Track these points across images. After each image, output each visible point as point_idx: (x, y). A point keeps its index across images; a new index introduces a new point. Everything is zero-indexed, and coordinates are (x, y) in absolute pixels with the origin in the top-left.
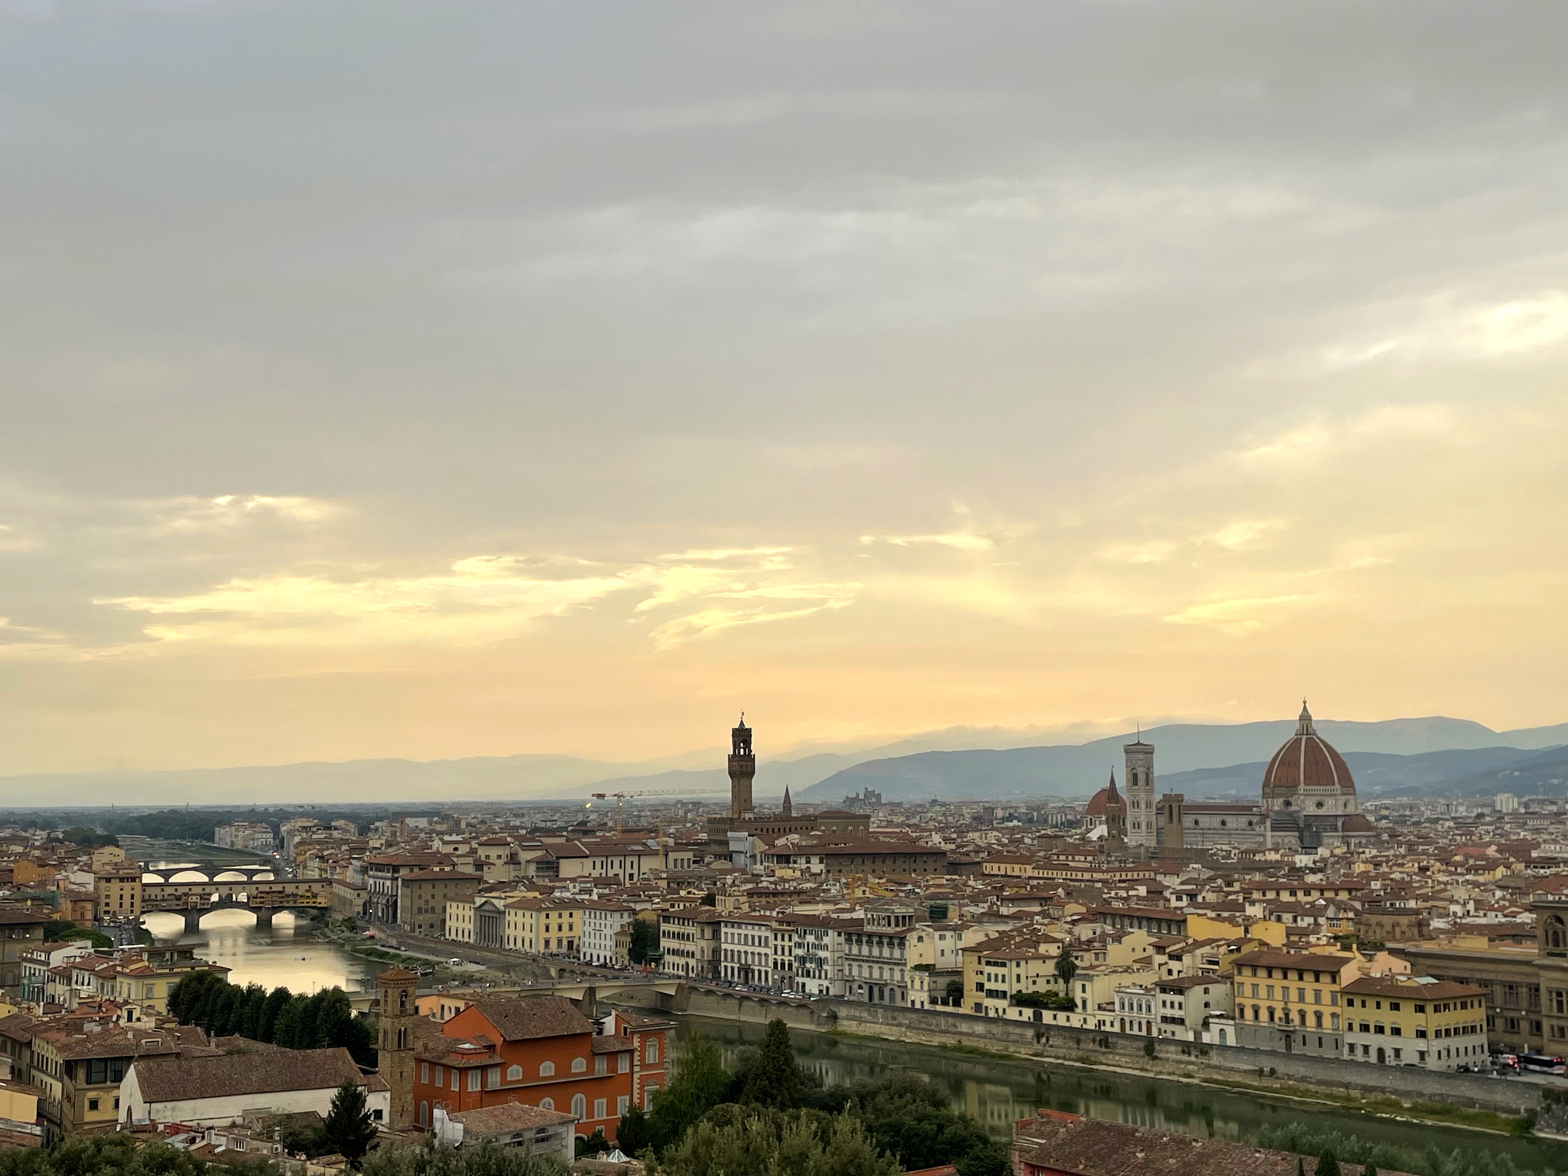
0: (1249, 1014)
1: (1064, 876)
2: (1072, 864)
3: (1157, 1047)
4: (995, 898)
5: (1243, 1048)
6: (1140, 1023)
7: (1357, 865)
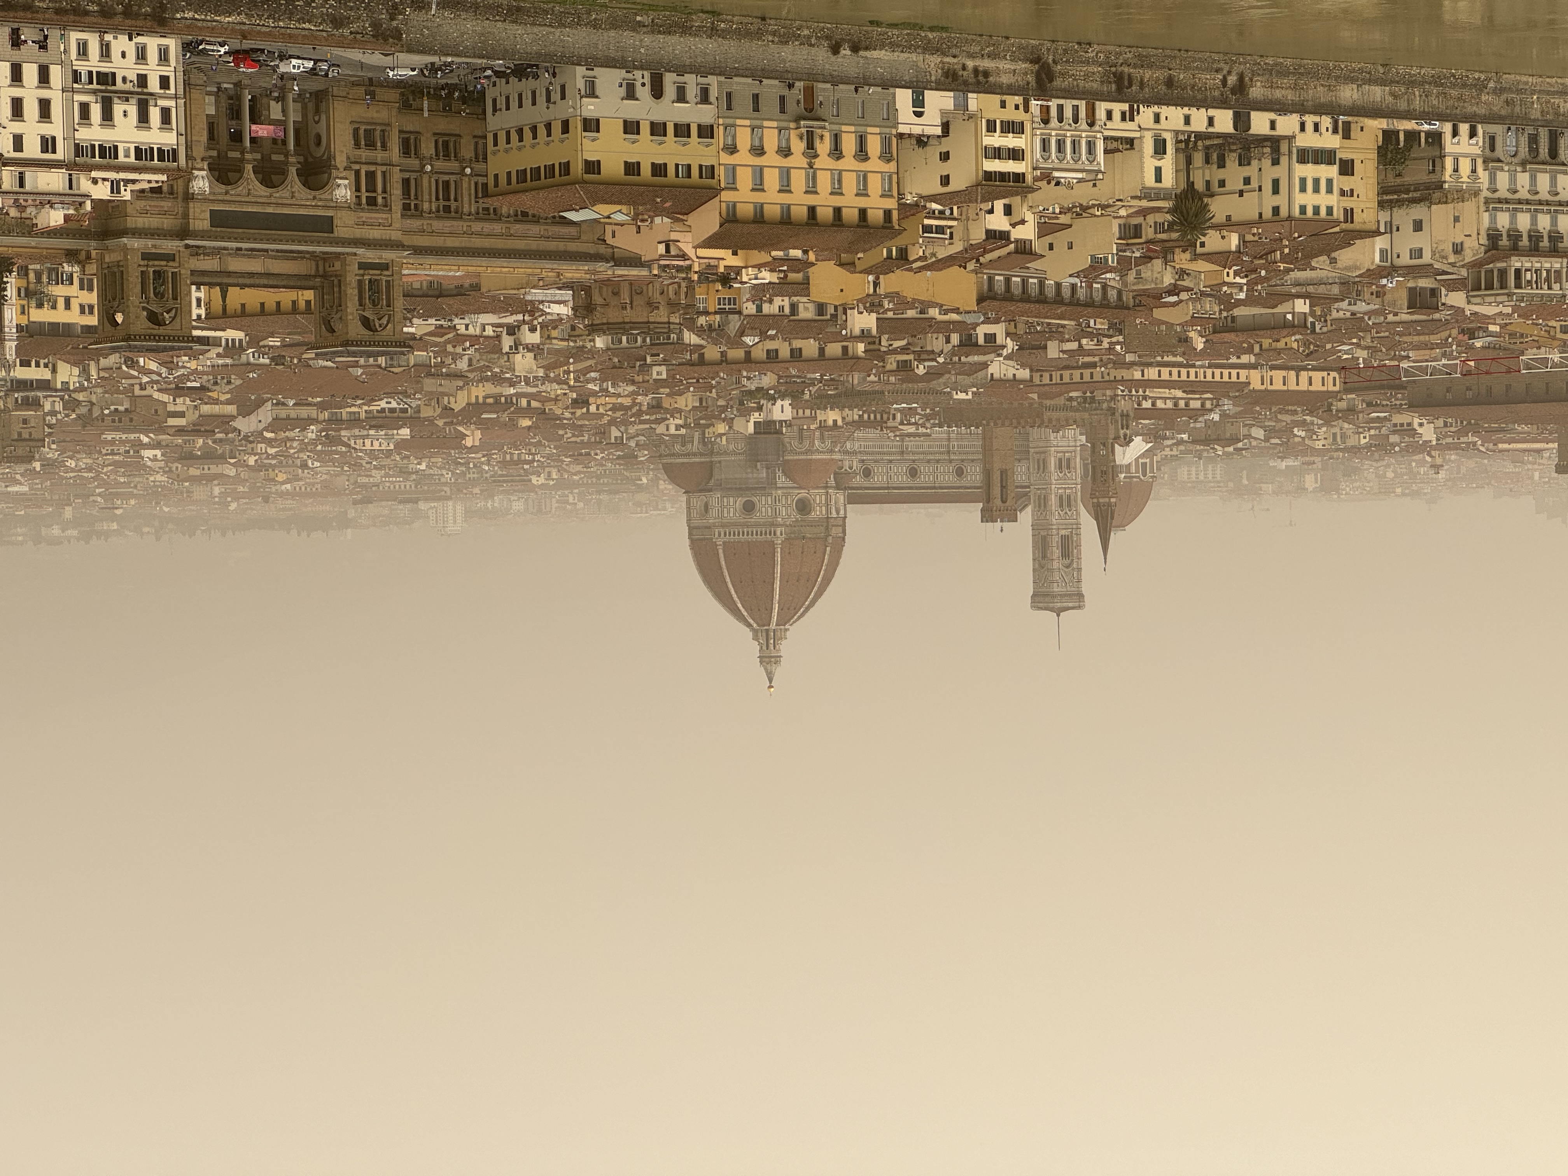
0: (874, 146)
1: (1192, 371)
2: (1179, 394)
3: (1031, 78)
4: (1317, 330)
5: (885, 86)
6: (1061, 120)
7: (690, 407)
